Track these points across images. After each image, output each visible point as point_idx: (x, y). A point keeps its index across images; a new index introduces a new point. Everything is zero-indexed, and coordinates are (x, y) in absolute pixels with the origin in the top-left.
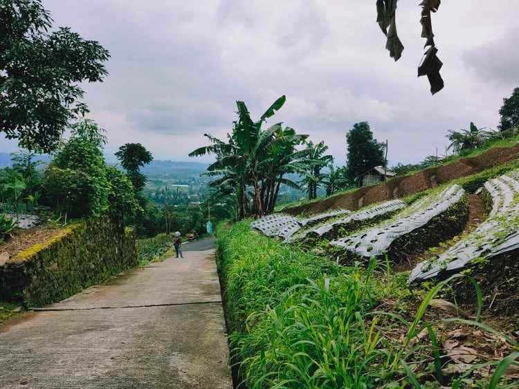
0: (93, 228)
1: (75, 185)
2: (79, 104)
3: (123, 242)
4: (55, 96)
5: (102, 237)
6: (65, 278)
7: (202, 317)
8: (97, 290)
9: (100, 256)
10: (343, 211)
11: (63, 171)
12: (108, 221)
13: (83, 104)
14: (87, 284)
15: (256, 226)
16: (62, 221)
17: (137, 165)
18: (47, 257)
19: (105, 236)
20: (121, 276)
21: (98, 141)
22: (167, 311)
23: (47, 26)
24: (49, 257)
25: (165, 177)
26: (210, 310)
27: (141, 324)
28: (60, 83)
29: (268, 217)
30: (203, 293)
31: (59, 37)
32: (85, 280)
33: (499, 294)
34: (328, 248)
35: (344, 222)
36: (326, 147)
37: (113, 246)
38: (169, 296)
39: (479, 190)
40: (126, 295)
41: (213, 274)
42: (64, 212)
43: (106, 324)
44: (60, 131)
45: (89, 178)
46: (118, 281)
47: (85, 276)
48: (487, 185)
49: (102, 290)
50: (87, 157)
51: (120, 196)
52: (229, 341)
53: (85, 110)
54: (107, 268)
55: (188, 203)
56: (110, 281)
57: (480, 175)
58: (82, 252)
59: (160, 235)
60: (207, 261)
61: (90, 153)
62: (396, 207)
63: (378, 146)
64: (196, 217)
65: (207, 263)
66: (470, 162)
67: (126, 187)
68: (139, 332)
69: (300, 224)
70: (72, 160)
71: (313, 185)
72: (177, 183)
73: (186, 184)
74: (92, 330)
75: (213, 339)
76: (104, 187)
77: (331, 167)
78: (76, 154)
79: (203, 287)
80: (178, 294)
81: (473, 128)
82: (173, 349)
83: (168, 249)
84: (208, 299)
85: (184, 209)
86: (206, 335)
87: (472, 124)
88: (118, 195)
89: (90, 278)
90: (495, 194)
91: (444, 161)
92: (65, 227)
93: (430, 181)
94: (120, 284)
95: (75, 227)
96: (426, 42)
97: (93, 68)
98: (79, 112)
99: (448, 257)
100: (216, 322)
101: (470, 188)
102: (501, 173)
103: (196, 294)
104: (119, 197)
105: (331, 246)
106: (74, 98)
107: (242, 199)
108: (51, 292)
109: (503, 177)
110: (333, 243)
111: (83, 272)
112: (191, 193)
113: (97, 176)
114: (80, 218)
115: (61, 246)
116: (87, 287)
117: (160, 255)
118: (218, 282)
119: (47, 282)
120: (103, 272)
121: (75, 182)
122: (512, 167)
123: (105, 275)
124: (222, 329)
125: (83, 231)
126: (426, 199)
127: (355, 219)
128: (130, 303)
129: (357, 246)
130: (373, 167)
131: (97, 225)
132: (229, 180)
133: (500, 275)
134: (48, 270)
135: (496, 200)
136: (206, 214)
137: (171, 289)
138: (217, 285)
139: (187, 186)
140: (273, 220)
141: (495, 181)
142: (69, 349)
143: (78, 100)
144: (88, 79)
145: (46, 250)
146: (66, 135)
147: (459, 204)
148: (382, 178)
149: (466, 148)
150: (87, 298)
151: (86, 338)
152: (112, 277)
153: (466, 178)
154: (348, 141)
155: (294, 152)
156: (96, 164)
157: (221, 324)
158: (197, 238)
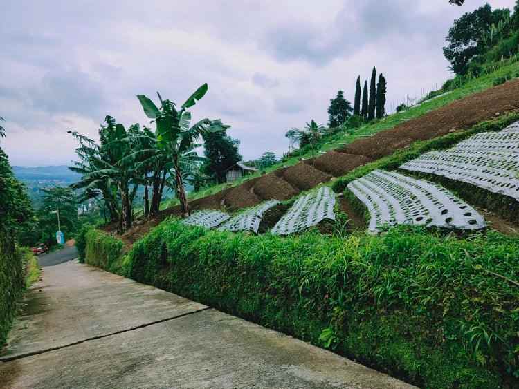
48: (350, 186)
60: (97, 273)
63: (232, 143)
79: (158, 298)
81: (314, 125)
87: (312, 121)
109: (362, 180)
118: (161, 290)
124: (274, 332)
130: (235, 163)
132: (96, 181)
141: (355, 182)
148: (244, 173)
158: (46, 251)
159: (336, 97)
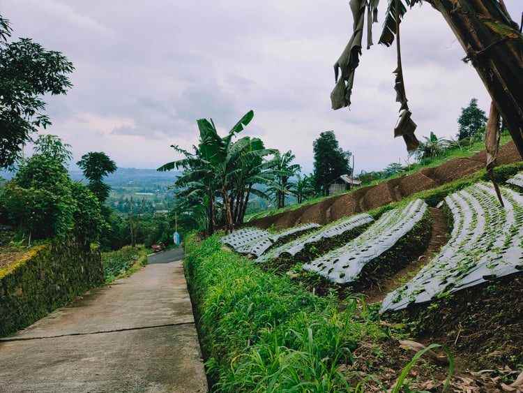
0: (59, 248)
1: (39, 205)
2: (40, 116)
3: (89, 260)
4: (15, 110)
5: (68, 256)
6: (30, 303)
7: (176, 340)
8: (65, 314)
9: (66, 276)
10: (313, 225)
11: (26, 190)
12: (74, 239)
13: (45, 116)
14: (53, 307)
15: (227, 241)
16: (26, 243)
17: (100, 175)
18: (11, 283)
19: (70, 255)
20: (88, 296)
21: (62, 156)
22: (140, 335)
23: (5, 35)
24: (13, 283)
25: (129, 185)
26: (183, 333)
27: (115, 352)
28: (21, 95)
29: (239, 231)
30: (174, 314)
31: (19, 47)
32: (51, 302)
33: (463, 330)
34: (302, 272)
35: (315, 240)
36: (293, 156)
37: (79, 265)
38: (139, 318)
39: (441, 204)
40: (95, 319)
41: (183, 291)
42: (27, 233)
43: (77, 353)
44: (20, 146)
45: (55, 197)
46: (85, 302)
47: (51, 299)
48: (448, 199)
49: (70, 313)
50: (52, 175)
51: (86, 213)
52: (206, 368)
53: (46, 122)
54: (73, 288)
55: (153, 212)
56: (76, 302)
57: (440, 189)
58: (47, 274)
59: (125, 247)
60: (175, 275)
61: (55, 170)
62: (363, 222)
63: (343, 155)
64: (162, 227)
65: (176, 278)
66: (431, 173)
67: (92, 203)
68: (113, 362)
69: (272, 241)
70: (36, 178)
71: (281, 195)
72: (141, 192)
73: (150, 191)
74: (63, 361)
75: (189, 366)
76: (69, 204)
77: (298, 176)
78: (39, 172)
79: (175, 306)
80: (149, 315)
81: (433, 137)
82: (149, 378)
83: (135, 263)
84: (180, 320)
85: (149, 218)
86: (182, 361)
87: (432, 133)
88: (84, 212)
89: (56, 300)
90: (455, 211)
91: (407, 169)
92: (29, 249)
93: (394, 192)
94: (87, 305)
95: (40, 249)
96: (400, 107)
97: (56, 80)
98: (41, 124)
99: (416, 289)
100: (190, 347)
101: (432, 202)
102: (460, 188)
103: (168, 315)
104: (84, 214)
105: (305, 271)
106: (35, 109)
107: (211, 212)
108: (15, 319)
109: (462, 192)
110: (306, 266)
111: (48, 295)
112: (156, 201)
113: (62, 194)
114: (45, 239)
115: (26, 270)
116: (53, 310)
117: (126, 269)
118: (189, 300)
119: (11, 309)
120: (69, 293)
121: (40, 202)
122: (470, 181)
123: (71, 296)
124: (197, 353)
125: (48, 253)
126: (392, 213)
127: (325, 236)
128: (100, 327)
129: (330, 272)
130: (339, 176)
131: (63, 245)
132: (197, 190)
133: (463, 310)
134: (13, 296)
135: (457, 218)
136: (172, 223)
137: (142, 310)
138: (188, 303)
139: (151, 194)
140: (244, 234)
141: (455, 195)
142: (41, 385)
143: (39, 112)
144: (51, 92)
145: (9, 276)
146: (28, 151)
147: (423, 222)
148: (348, 186)
149: (427, 156)
150: (53, 323)
151: (58, 371)
152: (79, 298)
153: (428, 191)
154: (315, 150)
155: (263, 162)
156: (60, 181)
157: (196, 348)
158: (163, 249)
159: (469, 106)
